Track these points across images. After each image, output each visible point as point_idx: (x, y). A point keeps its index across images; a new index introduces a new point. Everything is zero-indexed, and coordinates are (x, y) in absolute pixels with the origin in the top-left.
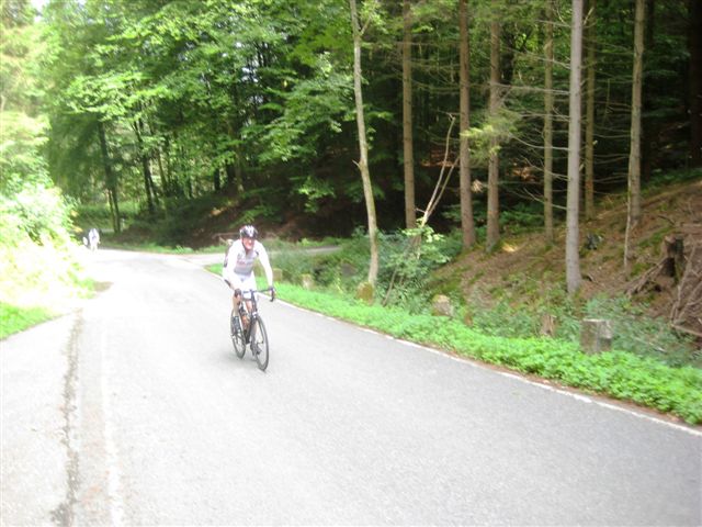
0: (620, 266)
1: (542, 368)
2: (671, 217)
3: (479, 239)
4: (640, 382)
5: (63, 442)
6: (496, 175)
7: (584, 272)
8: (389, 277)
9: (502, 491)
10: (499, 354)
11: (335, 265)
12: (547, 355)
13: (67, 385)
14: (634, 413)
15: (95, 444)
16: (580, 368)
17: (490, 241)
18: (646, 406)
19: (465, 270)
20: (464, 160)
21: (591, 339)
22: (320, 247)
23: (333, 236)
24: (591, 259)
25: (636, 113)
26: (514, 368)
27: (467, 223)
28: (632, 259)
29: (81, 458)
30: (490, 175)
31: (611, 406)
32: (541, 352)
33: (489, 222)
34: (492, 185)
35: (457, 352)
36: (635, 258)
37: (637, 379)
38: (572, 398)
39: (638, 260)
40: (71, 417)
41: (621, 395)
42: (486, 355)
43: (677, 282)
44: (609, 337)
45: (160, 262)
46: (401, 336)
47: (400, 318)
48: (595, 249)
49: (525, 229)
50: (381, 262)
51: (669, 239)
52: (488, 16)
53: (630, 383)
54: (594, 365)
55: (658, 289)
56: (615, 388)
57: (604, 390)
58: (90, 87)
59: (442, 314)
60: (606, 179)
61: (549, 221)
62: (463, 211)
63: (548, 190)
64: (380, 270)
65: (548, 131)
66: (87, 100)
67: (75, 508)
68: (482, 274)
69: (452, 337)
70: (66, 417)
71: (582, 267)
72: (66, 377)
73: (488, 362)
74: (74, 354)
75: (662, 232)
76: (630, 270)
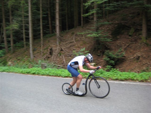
0: (41, 54)
1: (35, 73)
2: (49, 44)
4: (54, 72)
16: (43, 72)
17: (12, 51)
18: (56, 76)
19: (7, 57)
25: (41, 24)
26: (30, 74)
28: (43, 52)
30: (11, 36)
31: (50, 77)
33: (11, 47)
34: (11, 39)
35: (17, 73)
41: (51, 75)
42: (23, 72)
43: (52, 56)
44: (46, 66)
48: (35, 51)
51: (50, 48)
54: (45, 71)
55: (49, 57)
57: (48, 75)
61: (25, 46)
62: (5, 44)
63: (24, 40)
71: (34, 54)
75: (48, 47)
76: (43, 54)
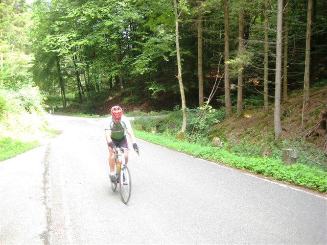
0: (300, 124)
1: (264, 171)
2: (324, 101)
3: (233, 111)
4: (310, 178)
5: (44, 203)
6: (241, 82)
7: (283, 127)
8: (191, 129)
9: (247, 228)
10: (244, 165)
11: (166, 123)
12: (266, 165)
13: (44, 177)
14: (308, 193)
15: (58, 205)
16: (282, 171)
17: (238, 112)
18: (313, 189)
19: (227, 126)
20: (226, 74)
21: (287, 158)
22: (159, 115)
23: (165, 110)
24: (286, 121)
25: (308, 53)
26: (251, 171)
27: (228, 103)
28: (305, 121)
29: (52, 210)
30: (239, 81)
31: (296, 189)
32: (264, 164)
33: (238, 104)
34: (240, 87)
35: (224, 164)
36: (307, 121)
37: (309, 177)
38: (278, 186)
39: (308, 122)
40: (47, 192)
41: (301, 184)
42: (238, 165)
44: (295, 157)
45: (85, 121)
46: (198, 156)
47: (197, 148)
48: (288, 116)
49: (255, 107)
50: (187, 122)
51: (323, 112)
52: (238, 8)
53: (306, 178)
54: (288, 170)
55: (318, 135)
56: (298, 181)
57: (293, 182)
58: (53, 40)
59: (217, 146)
60: (293, 83)
61: (266, 103)
62: (226, 98)
63: (266, 89)
64: (187, 125)
65: (266, 61)
66: (51, 46)
67: (51, 233)
68: (235, 128)
69: (221, 157)
70: (45, 192)
71: (282, 125)
72: (43, 174)
73: (239, 168)
74: (47, 163)
75: (320, 108)
76: (304, 126)
